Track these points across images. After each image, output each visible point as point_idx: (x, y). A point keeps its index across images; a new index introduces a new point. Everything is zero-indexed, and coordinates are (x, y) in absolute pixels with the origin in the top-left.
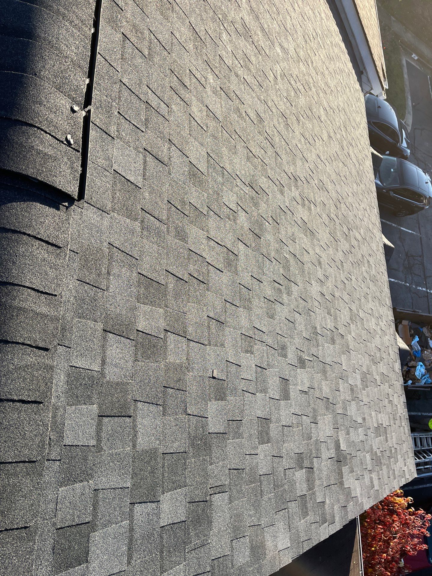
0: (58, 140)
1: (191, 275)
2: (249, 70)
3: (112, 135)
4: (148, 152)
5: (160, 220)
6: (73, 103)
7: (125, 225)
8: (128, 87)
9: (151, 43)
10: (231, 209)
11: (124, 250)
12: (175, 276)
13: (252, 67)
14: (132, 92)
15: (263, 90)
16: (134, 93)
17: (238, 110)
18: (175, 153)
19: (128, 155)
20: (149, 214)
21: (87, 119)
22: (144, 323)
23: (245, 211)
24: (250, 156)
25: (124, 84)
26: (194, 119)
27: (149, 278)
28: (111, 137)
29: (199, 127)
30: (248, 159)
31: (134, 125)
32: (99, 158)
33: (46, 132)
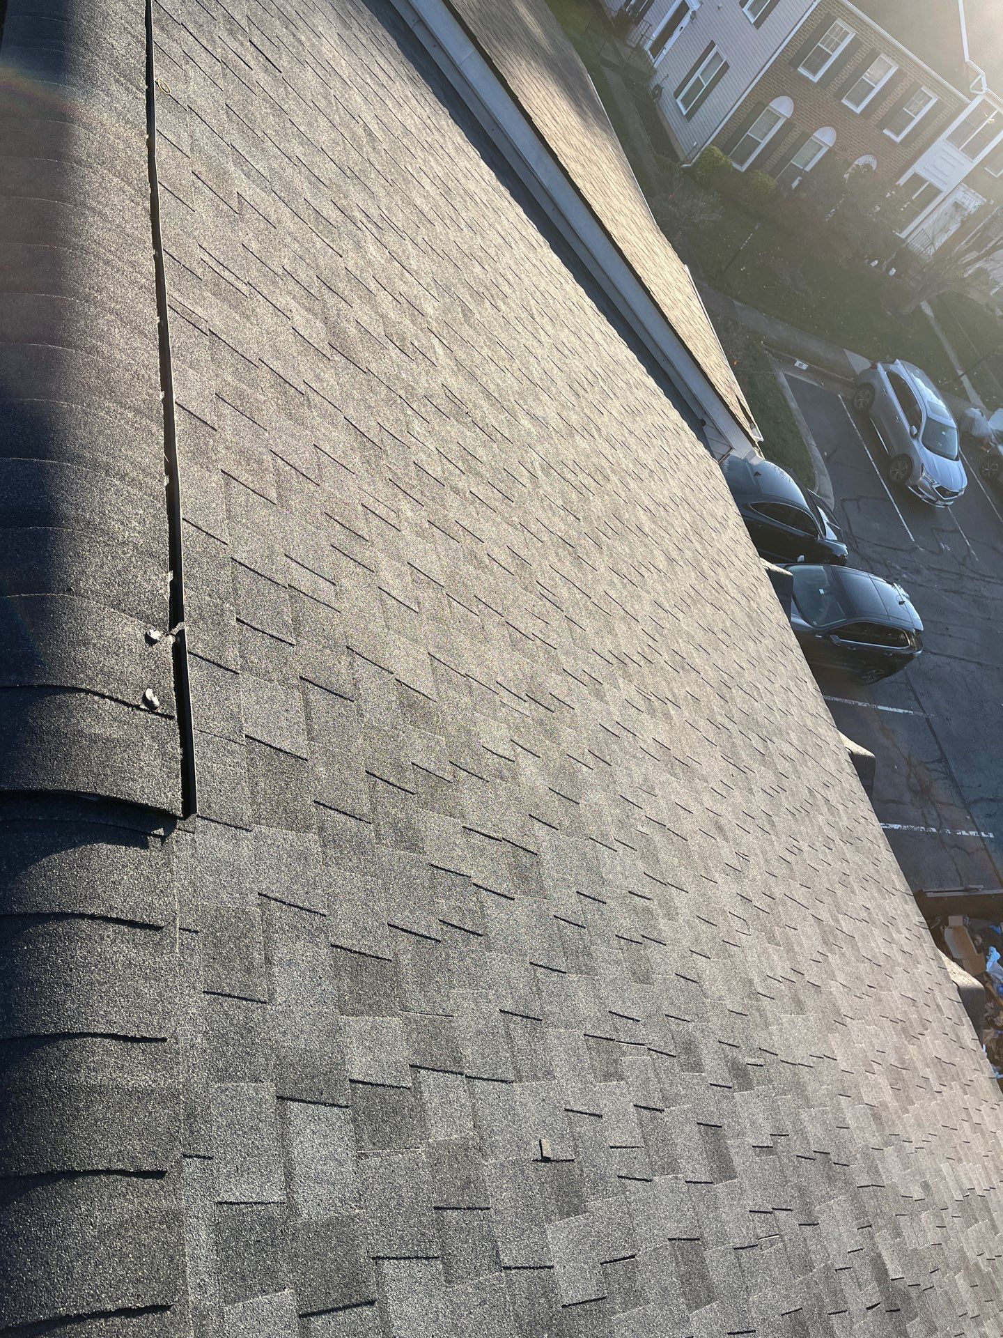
0: (128, 705)
1: (444, 923)
2: (478, 474)
3: (233, 668)
4: (310, 682)
5: (358, 817)
6: (149, 625)
7: (287, 846)
8: (248, 568)
9: (279, 475)
10: (502, 757)
11: (293, 900)
12: (410, 932)
13: (482, 469)
14: (259, 574)
15: (513, 505)
16: (261, 575)
17: (473, 554)
18: (364, 671)
19: (272, 699)
20: (333, 809)
21: (179, 650)
22: (363, 1060)
23: (531, 753)
24: (517, 639)
25: (239, 563)
26: (389, 594)
27: (355, 952)
28: (231, 671)
29: (403, 608)
30: (514, 644)
31: (272, 636)
32: (213, 720)
33: (103, 696)
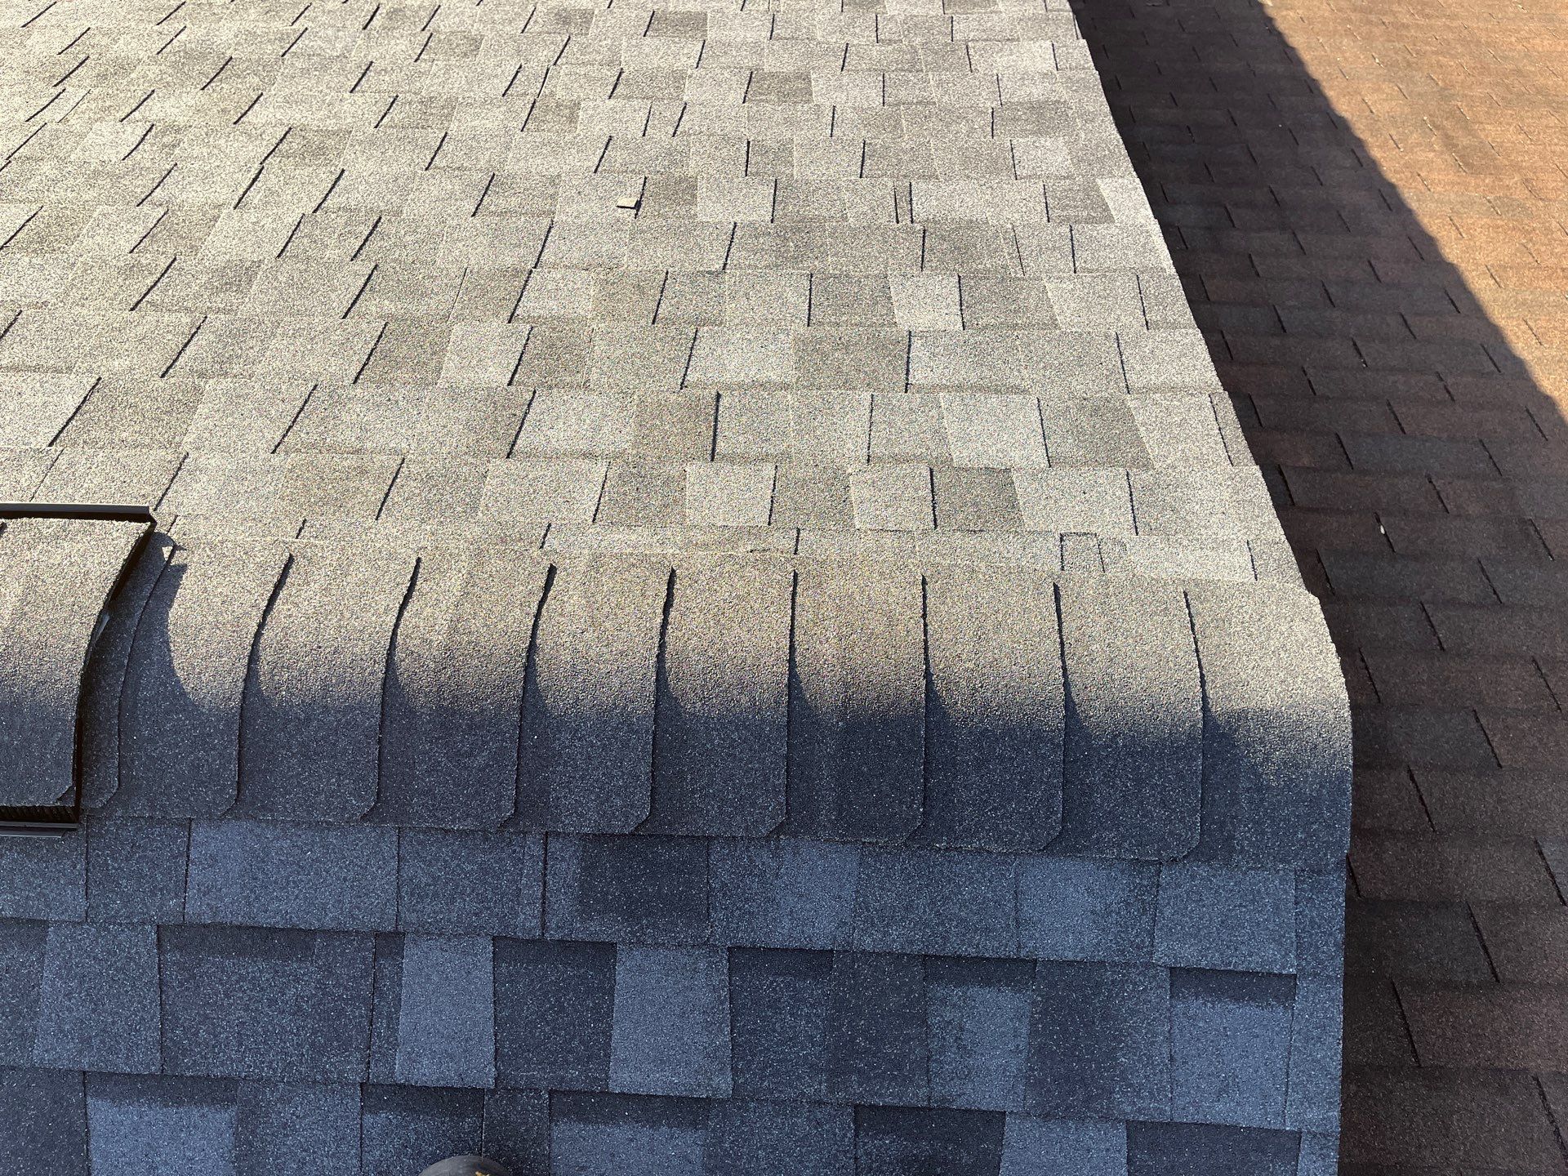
1: (355, 256)
5: (194, 330)
7: (217, 416)
10: (143, 139)
11: (289, 418)
12: (358, 296)
22: (491, 369)
23: (145, 100)
27: (368, 359)
